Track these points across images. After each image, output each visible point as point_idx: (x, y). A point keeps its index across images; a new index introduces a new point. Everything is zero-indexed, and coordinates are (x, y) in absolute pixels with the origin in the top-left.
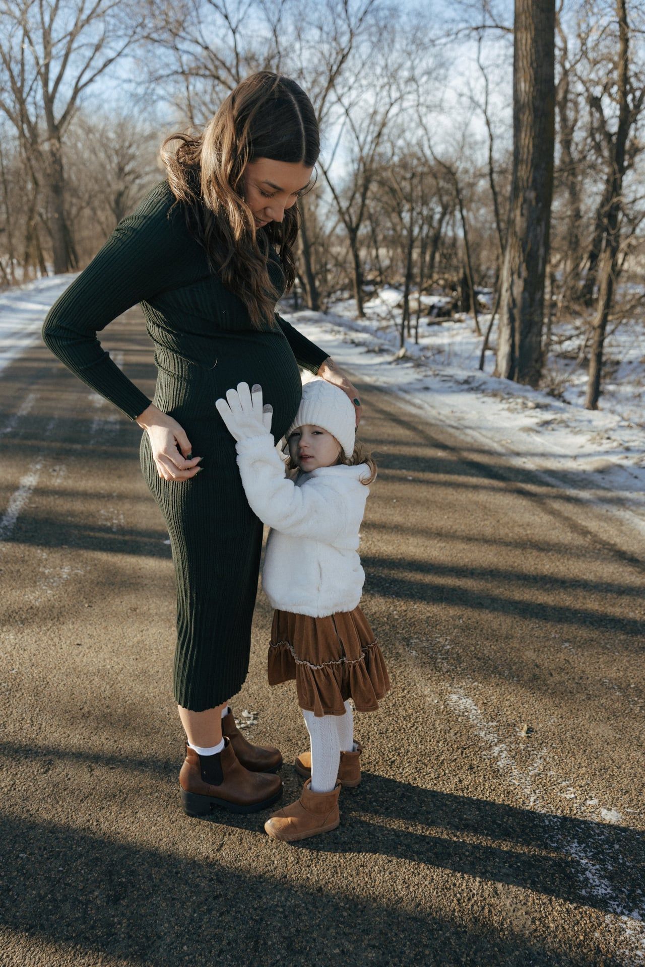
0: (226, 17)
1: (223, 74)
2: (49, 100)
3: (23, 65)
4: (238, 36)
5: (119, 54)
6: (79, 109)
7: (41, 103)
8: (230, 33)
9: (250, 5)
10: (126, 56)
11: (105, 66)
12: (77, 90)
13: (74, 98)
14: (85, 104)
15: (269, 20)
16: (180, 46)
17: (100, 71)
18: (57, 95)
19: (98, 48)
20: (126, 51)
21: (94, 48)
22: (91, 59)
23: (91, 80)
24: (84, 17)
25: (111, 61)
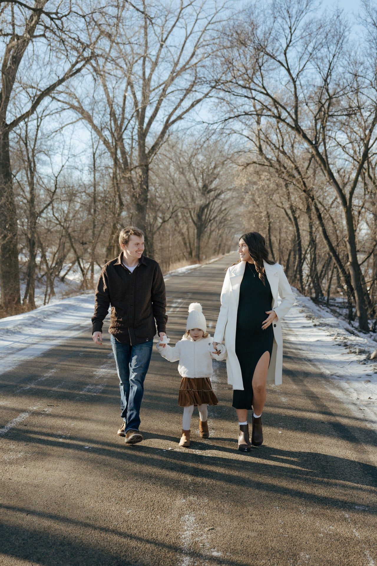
2: (143, 135)
5: (205, 96)
7: (136, 137)
10: (211, 97)
11: (193, 106)
12: (167, 126)
13: (163, 133)
14: (171, 137)
17: (187, 111)
18: (150, 130)
19: (188, 92)
21: (185, 92)
22: (182, 100)
23: (180, 118)
24: (178, 68)
25: (198, 102)
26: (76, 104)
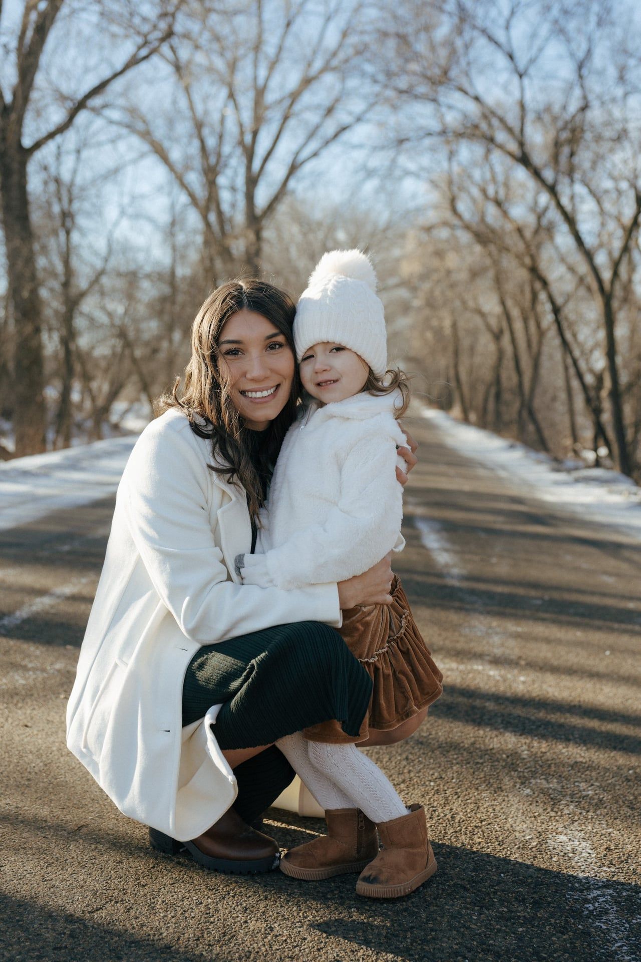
0: (511, 57)
1: (501, 136)
3: (221, 137)
4: (526, 81)
5: (359, 119)
6: (293, 192)
8: (516, 79)
9: (547, 39)
10: (368, 121)
11: (336, 136)
12: (293, 168)
15: (572, 55)
16: (442, 99)
17: (327, 143)
19: (330, 111)
20: (369, 116)
21: (322, 112)
22: (319, 125)
23: (315, 154)
24: (314, 70)
25: (344, 129)
26: (140, 126)
